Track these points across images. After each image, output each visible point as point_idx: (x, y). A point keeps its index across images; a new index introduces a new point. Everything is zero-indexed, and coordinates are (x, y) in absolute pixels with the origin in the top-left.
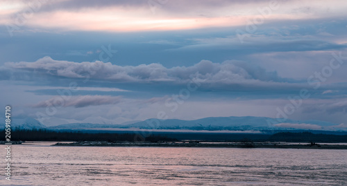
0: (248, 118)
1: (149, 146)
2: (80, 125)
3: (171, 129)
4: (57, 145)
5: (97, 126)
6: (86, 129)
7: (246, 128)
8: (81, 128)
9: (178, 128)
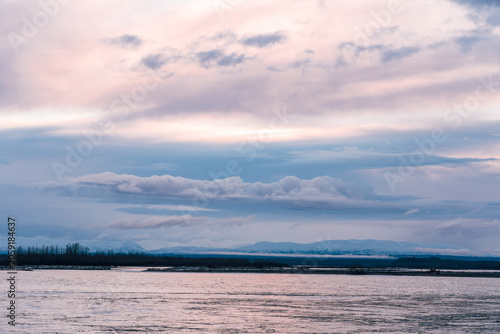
0: (369, 241)
1: (251, 272)
2: (184, 248)
3: (284, 253)
4: (149, 270)
5: (202, 249)
6: (190, 253)
7: (367, 252)
8: (184, 252)
9: (291, 252)
